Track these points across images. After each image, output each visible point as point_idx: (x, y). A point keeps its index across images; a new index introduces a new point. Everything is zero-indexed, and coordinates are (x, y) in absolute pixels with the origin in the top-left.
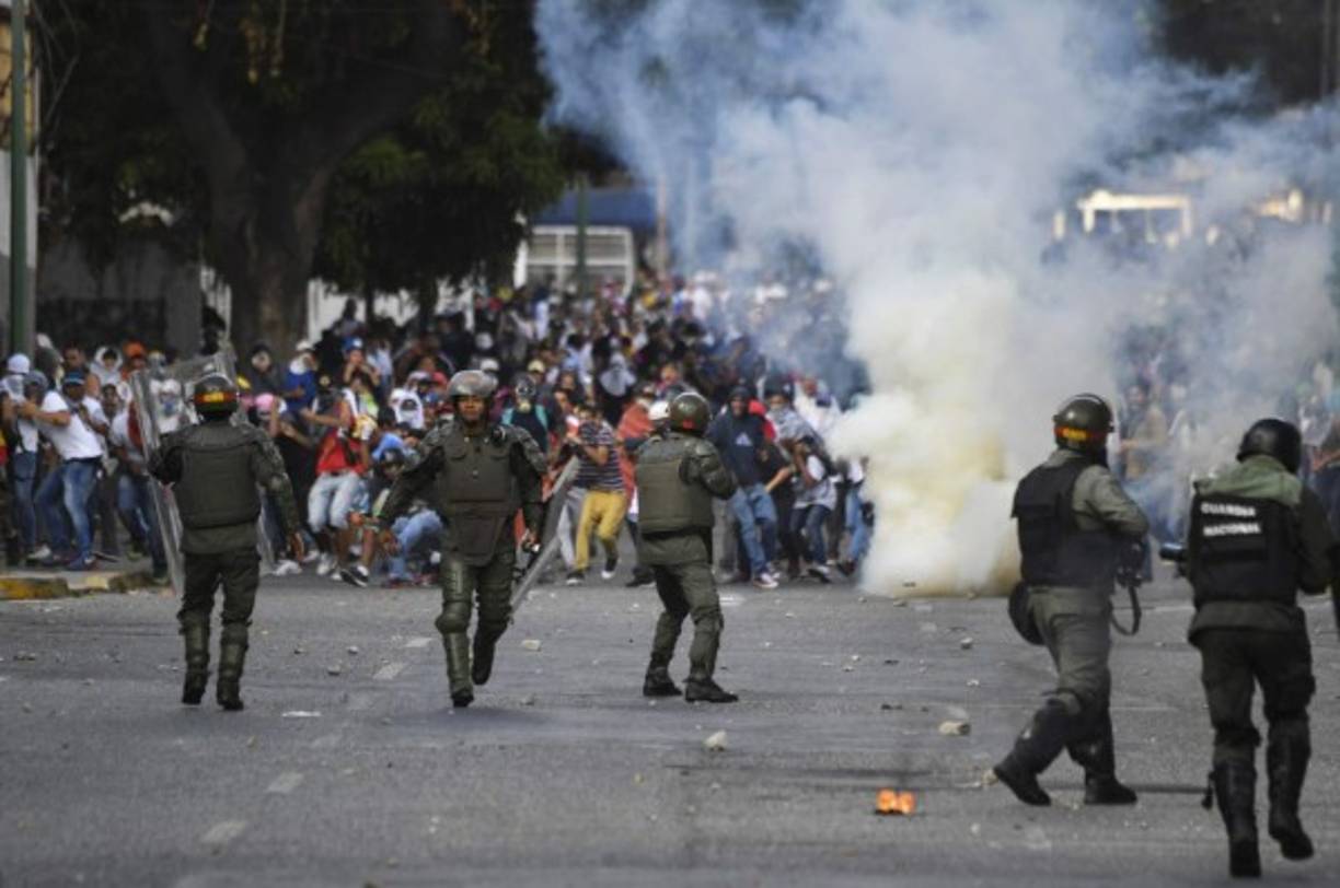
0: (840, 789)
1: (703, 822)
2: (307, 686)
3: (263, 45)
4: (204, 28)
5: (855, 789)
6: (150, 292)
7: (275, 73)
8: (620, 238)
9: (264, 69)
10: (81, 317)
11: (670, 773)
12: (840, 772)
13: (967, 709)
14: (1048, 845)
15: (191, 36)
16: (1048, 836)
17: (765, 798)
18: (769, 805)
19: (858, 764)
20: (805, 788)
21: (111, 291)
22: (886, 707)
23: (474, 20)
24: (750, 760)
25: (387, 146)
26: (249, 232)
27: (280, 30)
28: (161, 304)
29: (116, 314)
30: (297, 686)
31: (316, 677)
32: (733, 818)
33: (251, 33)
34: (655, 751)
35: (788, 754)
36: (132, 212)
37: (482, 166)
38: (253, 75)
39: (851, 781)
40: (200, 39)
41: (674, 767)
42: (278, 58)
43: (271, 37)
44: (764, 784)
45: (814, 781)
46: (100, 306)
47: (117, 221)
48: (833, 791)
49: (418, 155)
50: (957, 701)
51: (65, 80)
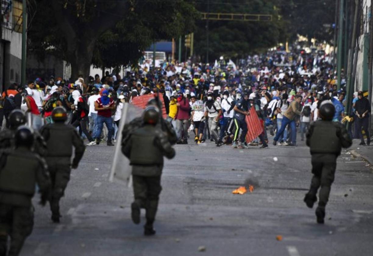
0: (225, 188)
1: (194, 194)
2: (98, 163)
3: (80, 8)
4: (66, 4)
5: (228, 188)
6: (51, 67)
7: (83, 15)
8: (163, 54)
9: (80, 14)
10: (34, 73)
11: (185, 184)
12: (223, 184)
13: (252, 171)
14: (272, 201)
15: (63, 6)
16: (273, 199)
17: (207, 190)
18: (209, 191)
19: (228, 182)
20: (216, 187)
21: (42, 66)
22: (233, 170)
23: (132, 3)
24: (203, 181)
25: (109, 32)
26: (76, 53)
27: (84, 5)
28: (54, 70)
29: (43, 72)
30: (96, 163)
31: (100, 161)
32: (201, 194)
33: (78, 5)
34: (181, 179)
35: (212, 180)
36: (48, 48)
37: (132, 38)
38: (78, 15)
39: (226, 186)
40: (65, 6)
41: (185, 182)
42: (84, 11)
43: (82, 6)
44: (207, 186)
45: (218, 186)
46: (39, 70)
47: (45, 50)
48: (223, 188)
49: (116, 35)
50: (249, 169)
51: (33, 16)
